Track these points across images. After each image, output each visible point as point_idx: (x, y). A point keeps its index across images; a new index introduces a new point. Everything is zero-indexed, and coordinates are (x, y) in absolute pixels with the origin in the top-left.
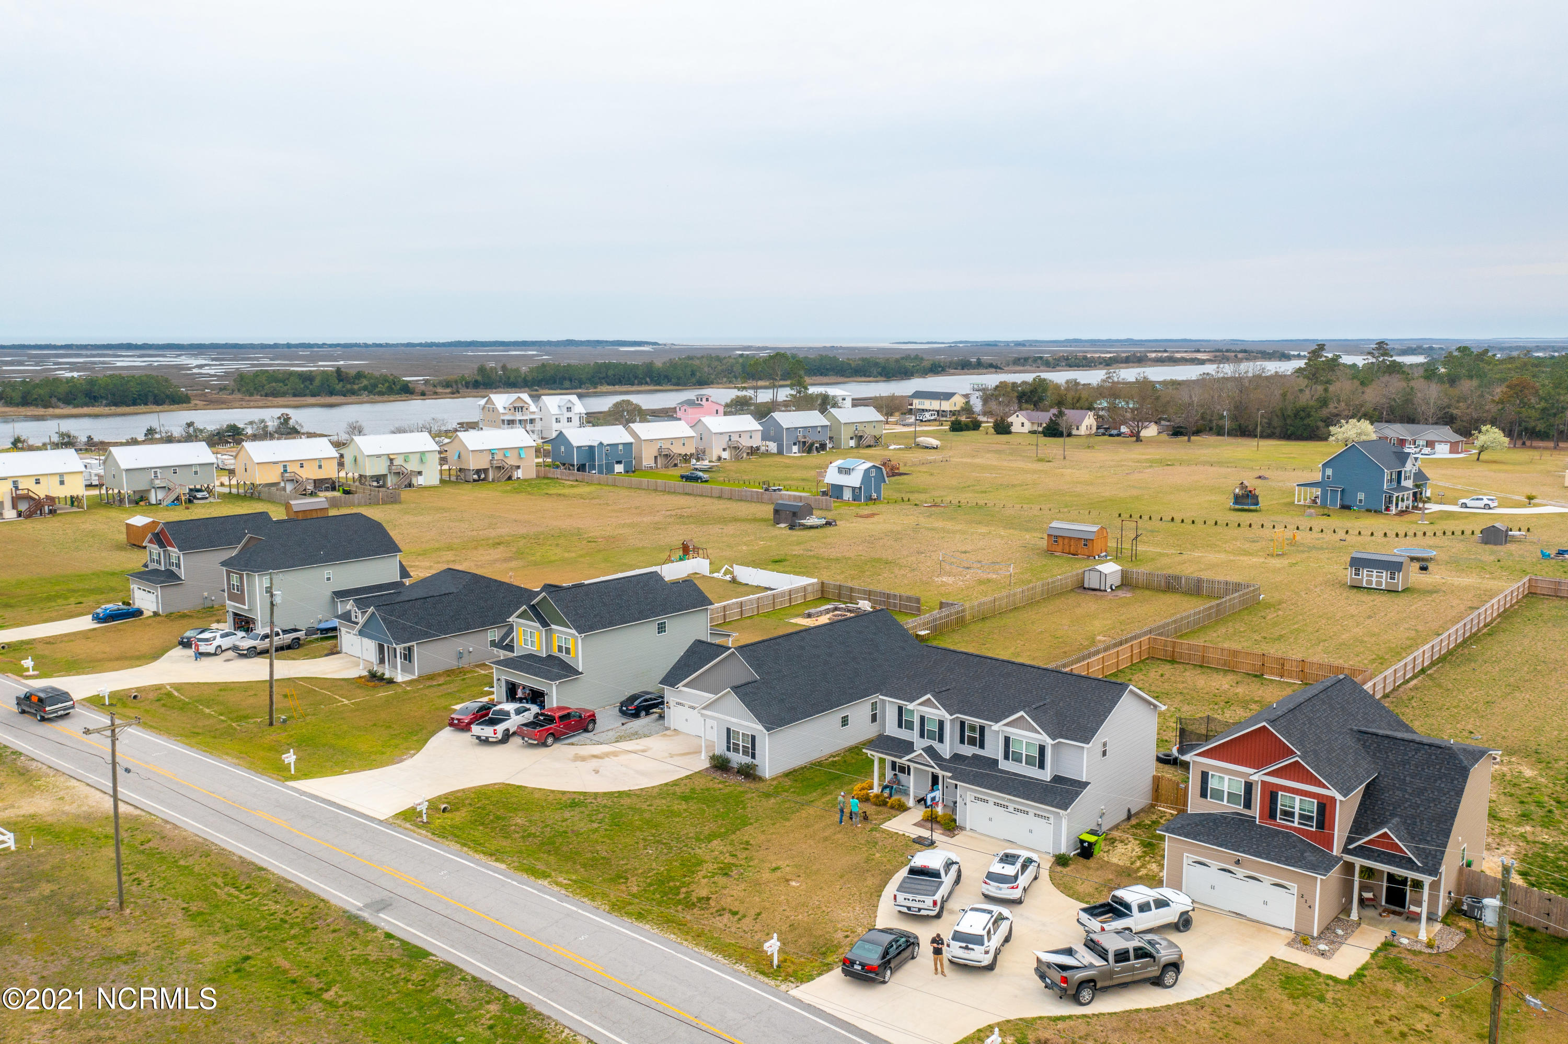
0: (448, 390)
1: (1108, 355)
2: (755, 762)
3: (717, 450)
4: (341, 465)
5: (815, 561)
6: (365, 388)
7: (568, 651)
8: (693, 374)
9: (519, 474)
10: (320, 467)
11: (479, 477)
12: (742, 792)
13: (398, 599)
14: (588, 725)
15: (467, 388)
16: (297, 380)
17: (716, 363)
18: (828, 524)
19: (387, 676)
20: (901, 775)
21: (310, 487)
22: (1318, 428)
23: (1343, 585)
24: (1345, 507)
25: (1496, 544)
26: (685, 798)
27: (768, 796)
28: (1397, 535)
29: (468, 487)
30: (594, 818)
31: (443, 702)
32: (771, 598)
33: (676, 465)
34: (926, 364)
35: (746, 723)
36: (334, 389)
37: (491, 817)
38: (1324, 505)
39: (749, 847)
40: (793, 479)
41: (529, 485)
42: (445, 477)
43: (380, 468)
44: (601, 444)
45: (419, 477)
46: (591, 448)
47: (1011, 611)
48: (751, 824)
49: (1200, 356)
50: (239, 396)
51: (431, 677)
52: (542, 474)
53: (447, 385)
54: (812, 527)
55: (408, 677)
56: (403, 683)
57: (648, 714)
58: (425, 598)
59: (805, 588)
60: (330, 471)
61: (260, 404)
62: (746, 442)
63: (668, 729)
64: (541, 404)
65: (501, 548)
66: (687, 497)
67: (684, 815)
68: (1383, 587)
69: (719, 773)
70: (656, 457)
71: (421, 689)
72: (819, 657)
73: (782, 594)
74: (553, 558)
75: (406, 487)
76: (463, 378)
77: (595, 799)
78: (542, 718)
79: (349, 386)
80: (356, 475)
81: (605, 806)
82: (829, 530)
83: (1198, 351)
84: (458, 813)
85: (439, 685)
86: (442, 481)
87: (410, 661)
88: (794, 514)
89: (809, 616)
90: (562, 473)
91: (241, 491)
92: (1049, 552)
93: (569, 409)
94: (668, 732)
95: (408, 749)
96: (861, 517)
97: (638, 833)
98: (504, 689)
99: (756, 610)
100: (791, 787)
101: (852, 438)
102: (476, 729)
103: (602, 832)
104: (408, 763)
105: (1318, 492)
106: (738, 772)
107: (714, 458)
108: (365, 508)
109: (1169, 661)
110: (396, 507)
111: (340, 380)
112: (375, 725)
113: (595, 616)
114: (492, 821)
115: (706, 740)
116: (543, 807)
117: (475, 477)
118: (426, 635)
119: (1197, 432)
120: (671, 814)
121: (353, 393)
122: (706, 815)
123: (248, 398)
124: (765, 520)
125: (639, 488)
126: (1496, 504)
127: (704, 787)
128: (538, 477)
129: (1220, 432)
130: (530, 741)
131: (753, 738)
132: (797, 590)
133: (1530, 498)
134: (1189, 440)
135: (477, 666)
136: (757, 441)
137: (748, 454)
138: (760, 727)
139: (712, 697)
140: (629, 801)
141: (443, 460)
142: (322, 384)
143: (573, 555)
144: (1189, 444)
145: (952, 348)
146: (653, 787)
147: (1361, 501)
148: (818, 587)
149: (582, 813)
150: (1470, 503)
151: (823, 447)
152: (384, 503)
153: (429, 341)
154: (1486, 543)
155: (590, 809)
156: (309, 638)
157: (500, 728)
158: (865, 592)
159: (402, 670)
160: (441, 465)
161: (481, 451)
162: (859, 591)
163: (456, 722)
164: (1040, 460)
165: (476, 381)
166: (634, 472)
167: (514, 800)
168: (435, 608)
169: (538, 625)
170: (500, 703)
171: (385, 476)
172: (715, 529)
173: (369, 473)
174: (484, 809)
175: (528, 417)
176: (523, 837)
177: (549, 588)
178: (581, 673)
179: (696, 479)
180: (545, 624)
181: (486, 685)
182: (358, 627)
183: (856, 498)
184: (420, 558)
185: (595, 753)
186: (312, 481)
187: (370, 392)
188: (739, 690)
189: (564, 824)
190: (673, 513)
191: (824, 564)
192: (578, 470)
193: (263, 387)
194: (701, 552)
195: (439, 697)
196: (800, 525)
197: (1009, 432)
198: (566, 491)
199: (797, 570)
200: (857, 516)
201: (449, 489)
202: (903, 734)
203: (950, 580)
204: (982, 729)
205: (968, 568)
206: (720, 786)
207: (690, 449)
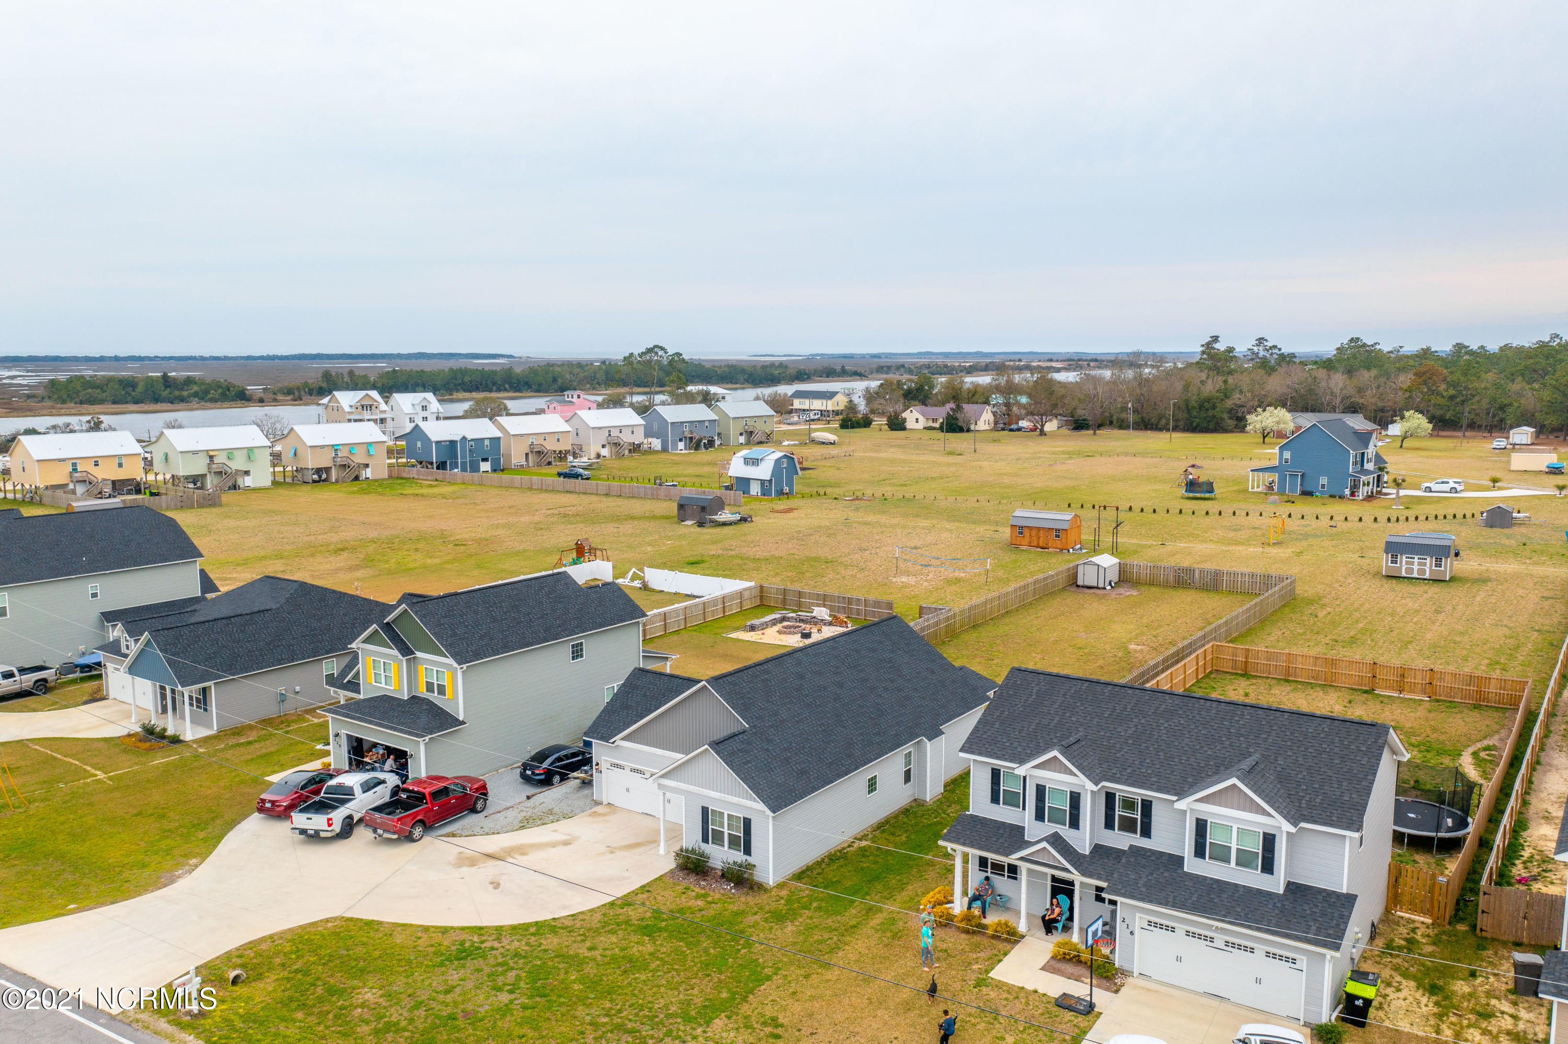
0: (288, 398)
1: (968, 364)
2: (751, 860)
3: (594, 447)
4: (148, 464)
5: (740, 562)
6: (196, 395)
7: (442, 690)
8: (555, 380)
9: (368, 473)
10: (120, 465)
11: (320, 477)
12: (737, 914)
13: (193, 620)
14: (475, 803)
15: (311, 395)
16: (117, 386)
17: (578, 370)
18: (743, 520)
19: (170, 732)
20: (996, 879)
21: (108, 490)
22: (1222, 419)
23: (1377, 574)
24: (1307, 493)
25: (1503, 528)
26: (648, 930)
27: (779, 918)
28: (1389, 520)
29: (308, 487)
30: (500, 980)
31: (252, 771)
32: (701, 607)
33: (549, 463)
34: (792, 371)
35: (735, 800)
36: (160, 396)
37: (319, 991)
38: (1282, 492)
39: (779, 1031)
40: (686, 476)
41: (380, 486)
42: (280, 478)
43: (198, 467)
44: (464, 438)
45: (246, 478)
46: (453, 443)
47: (1003, 615)
48: (769, 978)
49: (1054, 364)
50: (50, 403)
51: (237, 731)
52: (395, 474)
53: (289, 392)
54: (724, 524)
55: (204, 732)
56: (195, 741)
57: (564, 778)
58: (229, 618)
59: (741, 594)
60: (135, 471)
61: (73, 411)
62: (627, 438)
63: (598, 803)
64: (392, 402)
65: (345, 555)
66: (569, 495)
67: (653, 966)
68: (1427, 576)
69: (693, 878)
70: (527, 455)
71: (222, 750)
72: (825, 688)
73: (714, 602)
74: (411, 565)
75: (230, 488)
76: (306, 384)
77: (499, 939)
78: (404, 796)
79: (177, 393)
80: (168, 476)
81: (516, 955)
82: (745, 527)
83: (1051, 360)
84: (260, 985)
85: (250, 743)
86: (275, 483)
87: (206, 710)
88: (703, 509)
89: (753, 628)
90: (418, 473)
91: (19, 496)
92: (1014, 546)
93: (424, 408)
94: (599, 809)
95: (187, 856)
96: (778, 512)
97: (581, 1011)
98: (345, 748)
99: (682, 623)
100: (812, 899)
101: (741, 434)
102: (300, 819)
103: (518, 1014)
104: (185, 885)
105: (1275, 477)
106: (723, 876)
107: (593, 455)
108: (175, 512)
109: (1242, 675)
110: (215, 510)
111: (167, 386)
112: (140, 814)
113: (482, 637)
114: (320, 1000)
115: (665, 821)
116: (410, 962)
117: (315, 477)
118: (231, 668)
119: (1100, 426)
120: (632, 964)
121: (182, 400)
122: (689, 963)
123: (59, 406)
124: (667, 518)
125: (511, 486)
126: (1462, 488)
127: (674, 906)
128: (390, 477)
129: (1122, 425)
130: (386, 835)
131: (747, 823)
132: (731, 596)
133: (1495, 481)
134: (1095, 434)
135: (308, 712)
136: (638, 438)
137: (630, 450)
138: (760, 806)
139: (680, 757)
140: (556, 940)
141: (276, 458)
142: (147, 390)
143: (438, 561)
144: (1095, 437)
145: (811, 358)
146: (592, 910)
147: (1323, 486)
148: (756, 592)
149: (479, 970)
150: (1435, 487)
151: (711, 443)
152: (201, 506)
153: (271, 354)
154: (1491, 527)
155: (492, 961)
156: (64, 679)
157: (338, 815)
158: (818, 596)
159: (192, 722)
160: (274, 466)
161: (322, 447)
162: (810, 596)
163: (268, 805)
164: (950, 453)
165: (321, 388)
166: (502, 470)
167: (360, 951)
168: (242, 631)
169: (395, 652)
170: (339, 772)
171: (204, 476)
172: (611, 528)
173: (182, 472)
174: (306, 973)
175: (378, 417)
176: (376, 1032)
177: (413, 599)
178: (463, 723)
179: (577, 476)
180: (406, 650)
181: (318, 740)
182: (128, 661)
183: (765, 492)
184: (239, 569)
185: (490, 850)
186: (110, 482)
187: (202, 399)
188: (721, 747)
189: (449, 998)
190: (556, 512)
191: (751, 565)
192: (438, 468)
193: (77, 393)
194: (598, 553)
195: (247, 762)
196: (712, 521)
197: (904, 429)
198: (425, 491)
199: (720, 572)
200: (773, 511)
201: (282, 491)
202: (1004, 814)
203: (912, 580)
204: (1147, 806)
205: (926, 566)
206: (700, 903)
207: (565, 446)
